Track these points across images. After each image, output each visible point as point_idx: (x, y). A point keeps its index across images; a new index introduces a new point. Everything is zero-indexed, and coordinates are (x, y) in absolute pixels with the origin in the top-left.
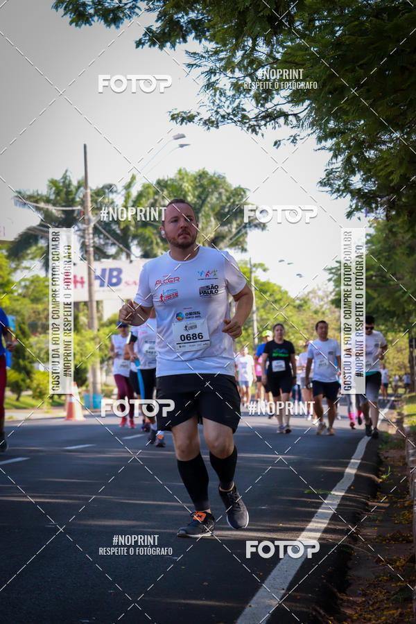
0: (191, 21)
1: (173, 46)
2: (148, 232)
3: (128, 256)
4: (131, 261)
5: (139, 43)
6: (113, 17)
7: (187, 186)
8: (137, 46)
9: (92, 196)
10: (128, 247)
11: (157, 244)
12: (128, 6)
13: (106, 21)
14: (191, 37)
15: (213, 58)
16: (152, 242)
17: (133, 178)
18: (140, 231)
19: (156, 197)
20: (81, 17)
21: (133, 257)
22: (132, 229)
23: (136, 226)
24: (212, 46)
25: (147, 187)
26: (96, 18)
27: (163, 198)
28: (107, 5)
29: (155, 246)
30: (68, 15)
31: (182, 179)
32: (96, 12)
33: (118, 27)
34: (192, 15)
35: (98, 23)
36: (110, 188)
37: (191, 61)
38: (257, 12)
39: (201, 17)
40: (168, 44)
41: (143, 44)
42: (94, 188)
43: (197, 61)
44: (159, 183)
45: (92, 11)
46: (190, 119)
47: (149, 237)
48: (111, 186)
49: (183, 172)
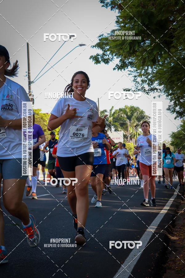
0: (129, 62)
1: (124, 70)
2: (116, 124)
3: (111, 131)
4: (111, 132)
5: (114, 69)
6: (107, 61)
7: (128, 110)
8: (114, 70)
9: (100, 113)
10: (111, 128)
11: (119, 127)
12: (111, 58)
13: (105, 63)
14: (129, 67)
15: (136, 72)
16: (117, 127)
17: (113, 107)
18: (114, 123)
19: (119, 113)
20: (97, 62)
21: (112, 131)
22: (112, 123)
23: (113, 122)
24: (135, 69)
25: (116, 111)
26: (102, 61)
27: (121, 114)
28: (105, 58)
29: (118, 128)
30: (94, 61)
31: (126, 108)
32: (102, 60)
33: (108, 64)
34: (130, 60)
35: (102, 63)
36: (105, 111)
37: (129, 73)
38: (149, 58)
39: (132, 61)
40: (123, 69)
41: (115, 69)
42: (101, 111)
43: (131, 73)
44: (120, 109)
45: (100, 60)
46: (129, 90)
47: (117, 125)
48: (105, 110)
49: (127, 106)
